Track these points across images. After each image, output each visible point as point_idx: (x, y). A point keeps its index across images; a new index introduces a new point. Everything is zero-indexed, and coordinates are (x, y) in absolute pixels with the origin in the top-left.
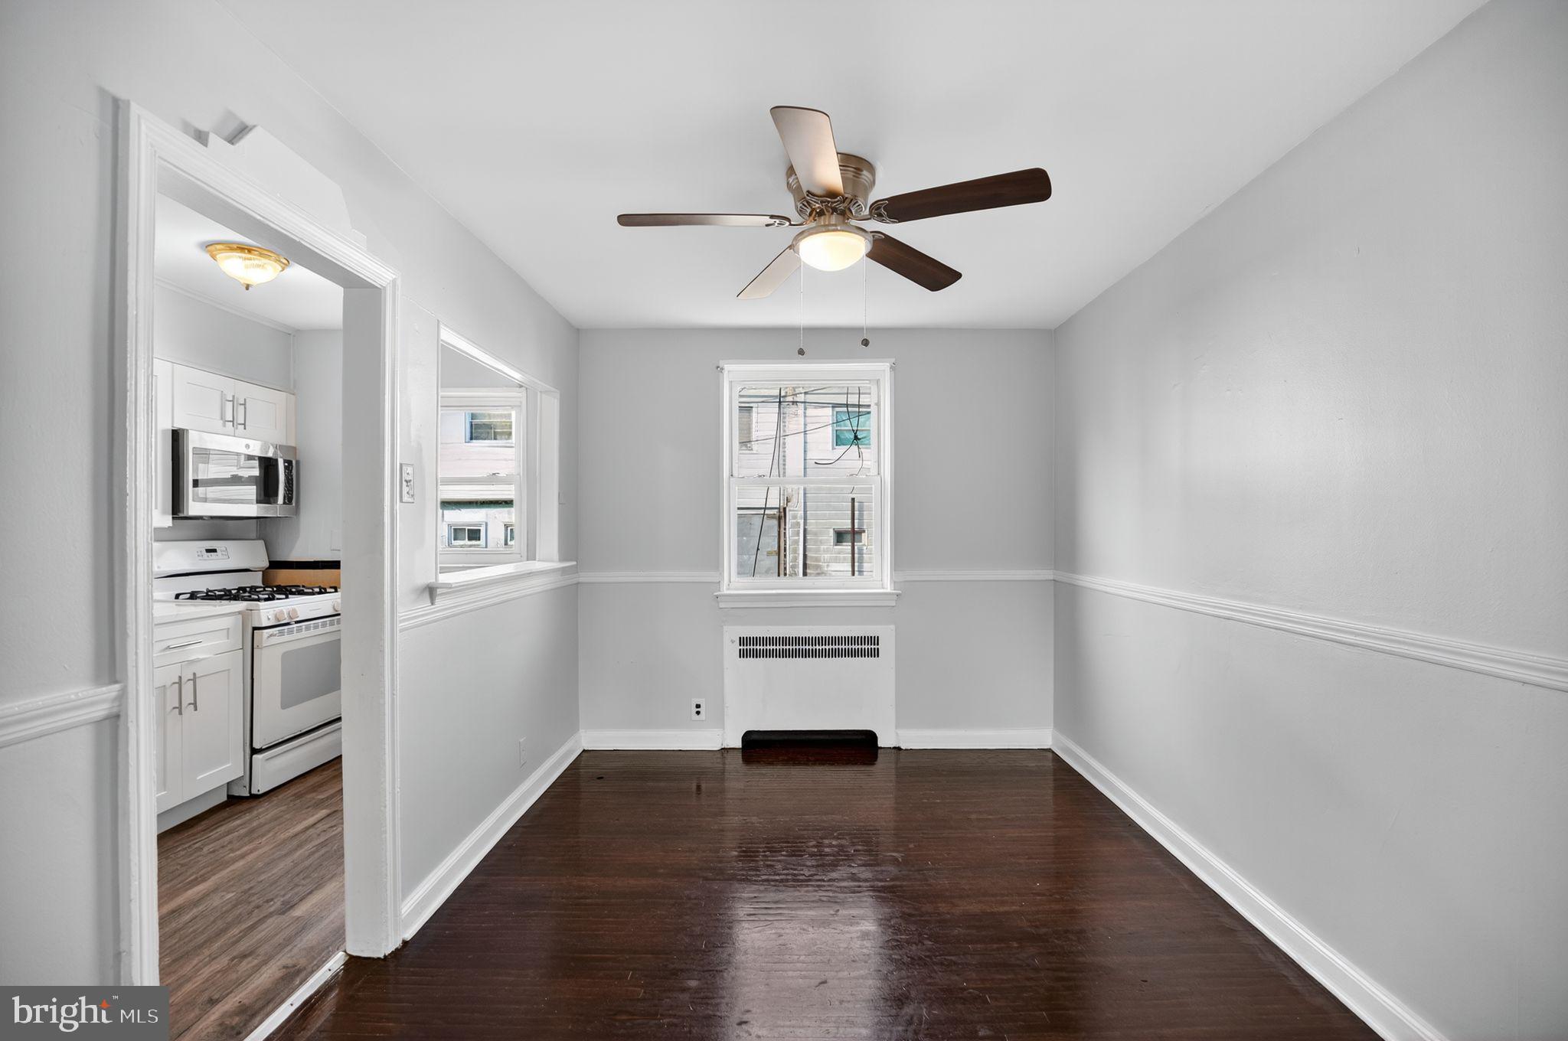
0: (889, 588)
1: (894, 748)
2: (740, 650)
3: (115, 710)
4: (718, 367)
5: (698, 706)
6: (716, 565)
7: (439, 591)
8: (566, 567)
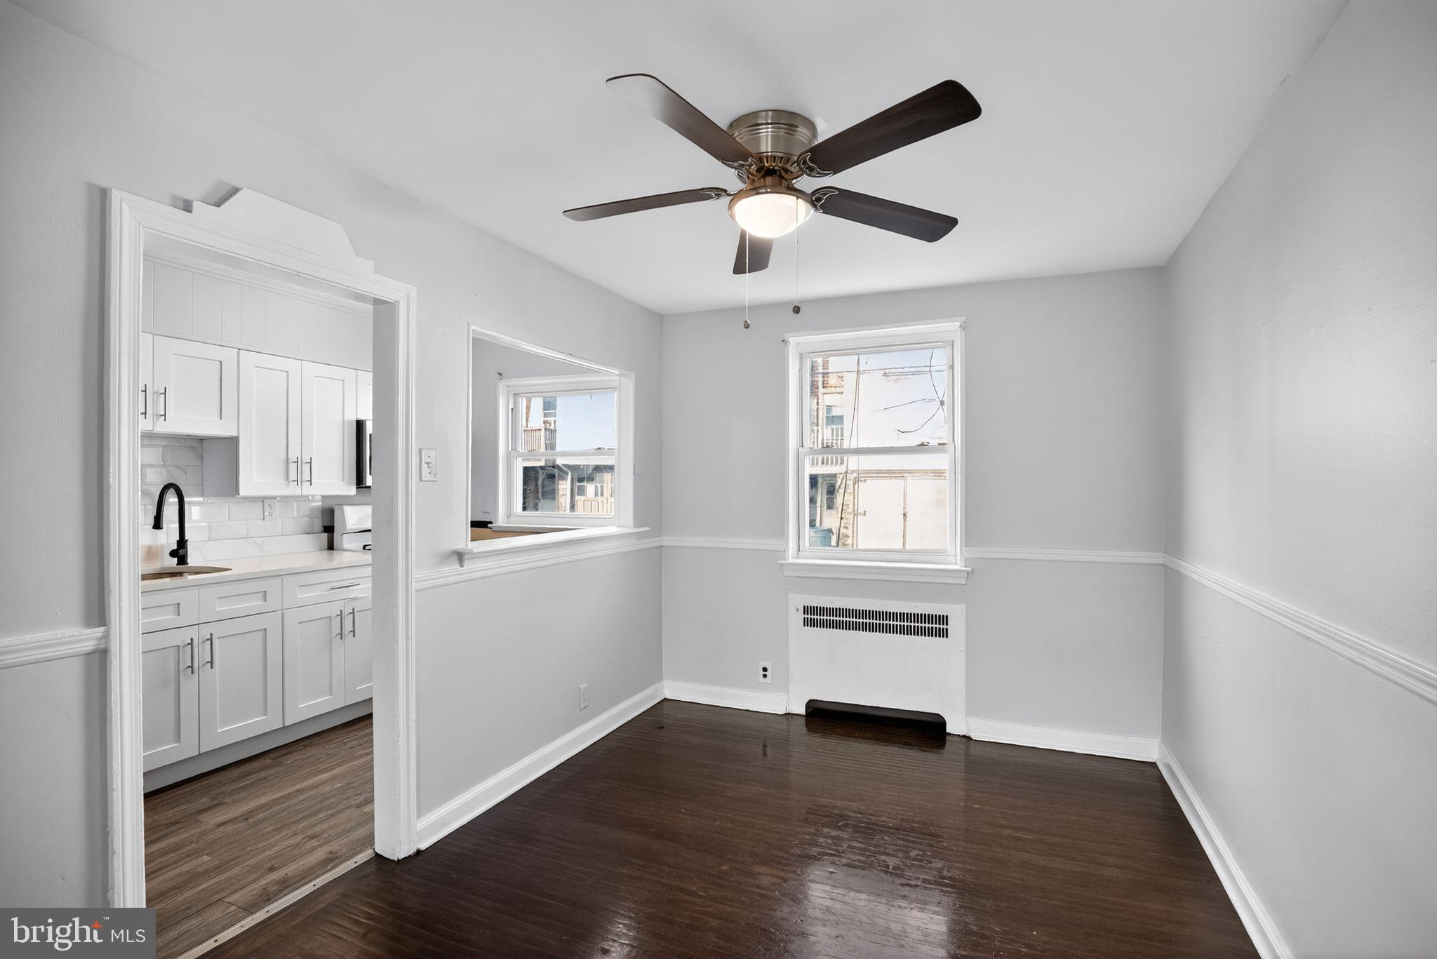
1: (964, 736)
2: (804, 618)
3: (102, 646)
4: (783, 341)
5: (765, 669)
6: (782, 533)
7: (466, 557)
8: (639, 532)
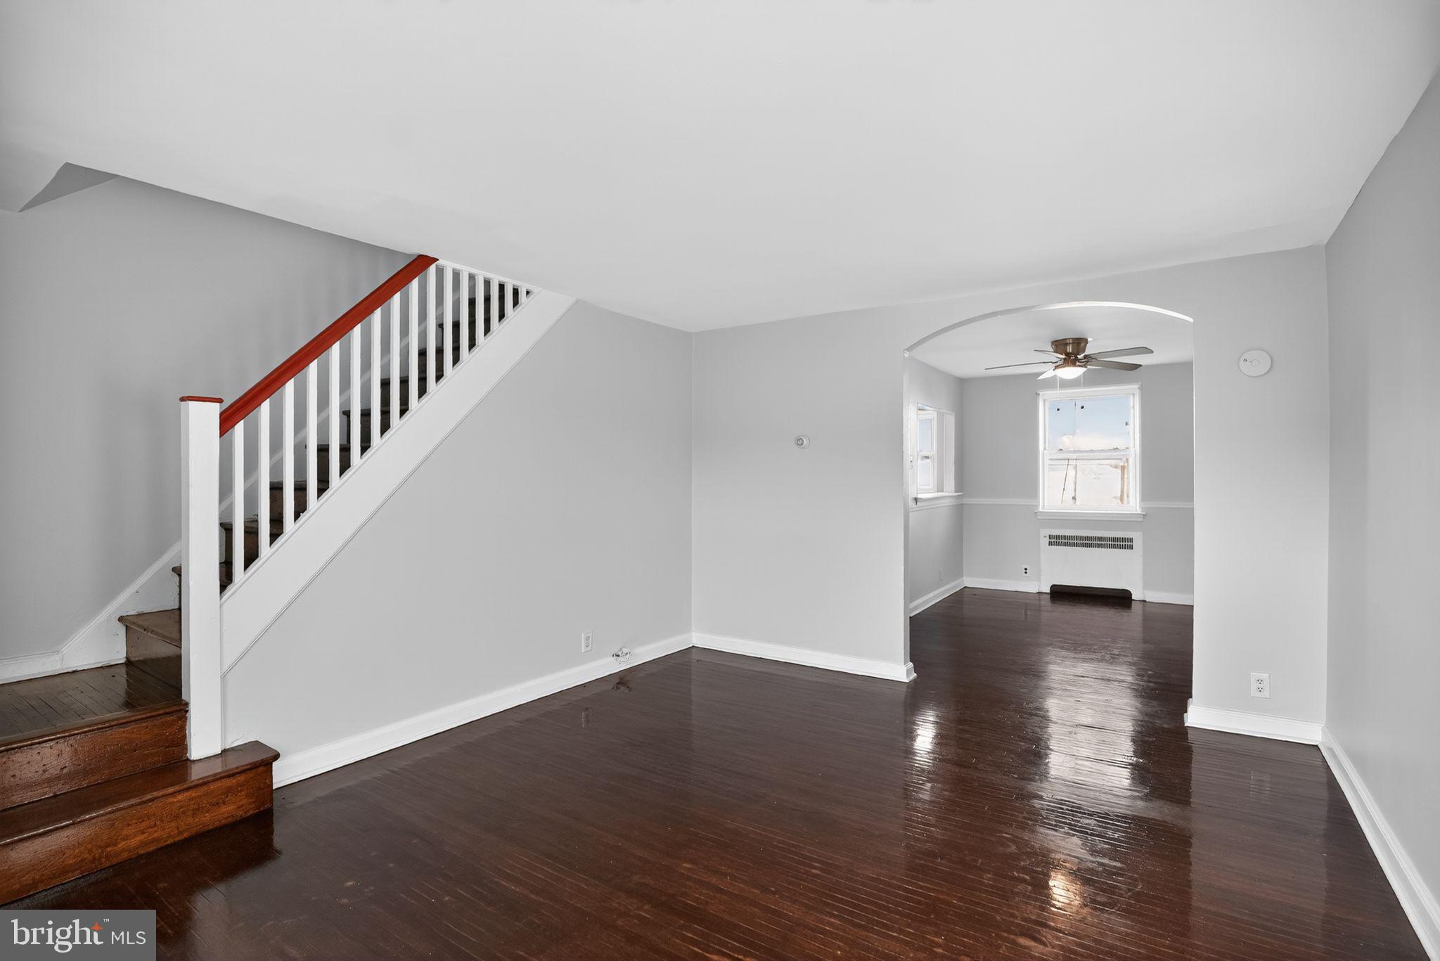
0: (1139, 511)
1: (1143, 601)
2: (1049, 541)
4: (1037, 394)
5: (1026, 569)
6: (1036, 496)
8: (957, 496)
